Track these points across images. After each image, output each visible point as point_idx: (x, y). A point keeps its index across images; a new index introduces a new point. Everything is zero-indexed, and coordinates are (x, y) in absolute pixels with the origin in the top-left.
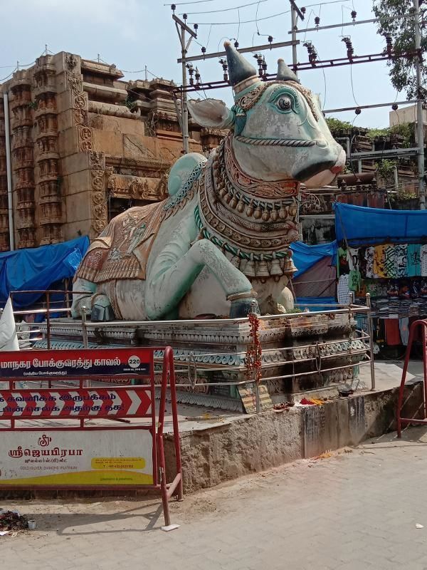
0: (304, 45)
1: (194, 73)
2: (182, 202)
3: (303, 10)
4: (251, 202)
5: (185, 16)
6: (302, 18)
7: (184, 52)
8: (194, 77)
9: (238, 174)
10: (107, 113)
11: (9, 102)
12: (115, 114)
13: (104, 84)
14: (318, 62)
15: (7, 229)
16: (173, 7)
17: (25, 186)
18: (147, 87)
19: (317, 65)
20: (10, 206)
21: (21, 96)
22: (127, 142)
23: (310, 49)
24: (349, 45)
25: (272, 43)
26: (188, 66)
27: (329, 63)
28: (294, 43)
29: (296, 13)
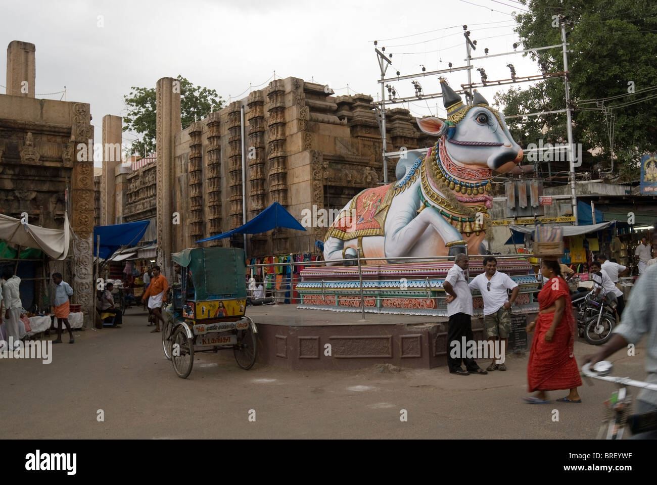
0: (478, 70)
1: (392, 91)
2: (408, 184)
3: (475, 42)
4: (459, 182)
5: (384, 49)
6: (474, 48)
7: (383, 75)
8: (391, 94)
9: (450, 165)
10: (323, 122)
11: (244, 115)
12: (328, 123)
13: (320, 99)
14: (488, 82)
15: (241, 211)
16: (376, 43)
17: (258, 177)
18: (350, 101)
19: (487, 84)
20: (244, 194)
21: (256, 109)
22: (338, 143)
23: (483, 72)
24: (513, 69)
25: (452, 68)
26: (387, 86)
27: (497, 83)
28: (469, 68)
29: (470, 45)
